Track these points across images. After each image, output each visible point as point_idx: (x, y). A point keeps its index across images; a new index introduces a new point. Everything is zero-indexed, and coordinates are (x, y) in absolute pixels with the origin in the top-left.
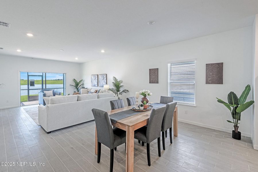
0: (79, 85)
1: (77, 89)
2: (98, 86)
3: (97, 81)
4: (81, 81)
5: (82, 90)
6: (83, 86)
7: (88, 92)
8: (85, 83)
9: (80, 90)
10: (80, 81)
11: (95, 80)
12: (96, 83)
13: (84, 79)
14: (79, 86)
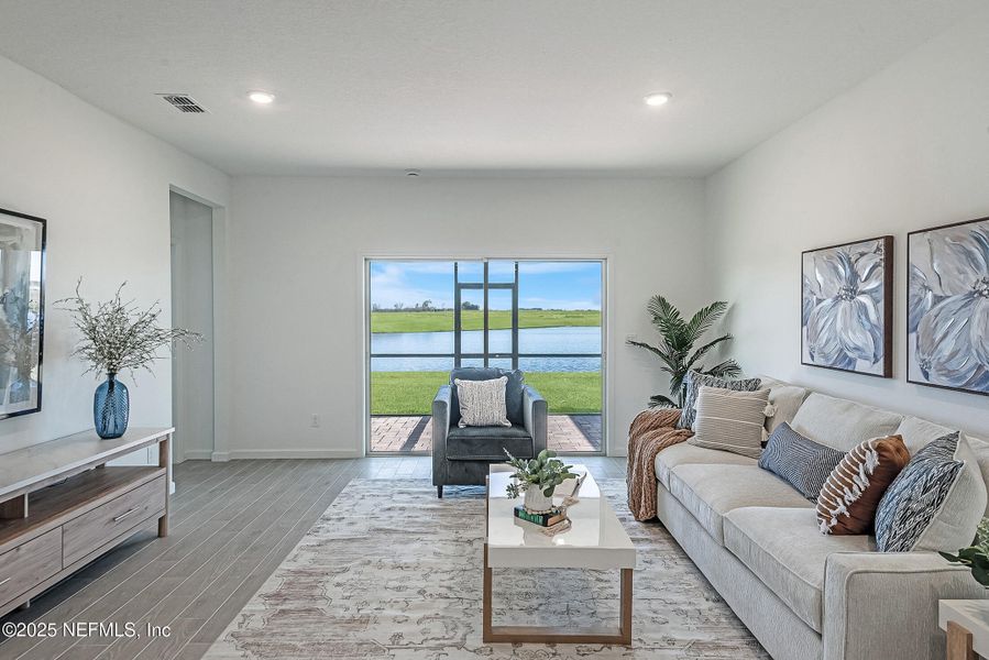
0: (697, 345)
1: (679, 377)
2: (889, 373)
3: (876, 314)
4: (708, 311)
5: (706, 399)
6: (724, 351)
7: (767, 421)
8: (740, 330)
9: (695, 395)
10: (703, 316)
11: (844, 304)
12: (863, 339)
13: (730, 300)
14: (691, 353)
